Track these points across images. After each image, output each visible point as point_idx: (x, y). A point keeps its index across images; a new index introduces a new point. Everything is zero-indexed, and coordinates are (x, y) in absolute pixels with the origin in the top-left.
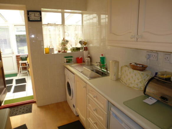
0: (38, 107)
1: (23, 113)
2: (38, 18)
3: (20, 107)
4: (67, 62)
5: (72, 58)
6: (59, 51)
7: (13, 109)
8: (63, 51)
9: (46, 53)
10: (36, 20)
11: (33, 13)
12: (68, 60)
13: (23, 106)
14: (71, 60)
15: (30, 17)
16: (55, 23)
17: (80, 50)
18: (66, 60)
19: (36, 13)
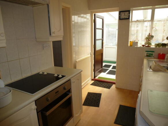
0: (116, 87)
1: (104, 87)
2: (127, 16)
3: (104, 83)
4: (147, 56)
5: (153, 53)
6: (143, 46)
7: (100, 82)
8: (147, 45)
9: (130, 46)
10: (125, 18)
11: (124, 12)
12: (148, 54)
13: (106, 83)
14: (152, 55)
15: (121, 16)
16: (143, 20)
17: (166, 46)
18: (147, 53)
19: (126, 12)
